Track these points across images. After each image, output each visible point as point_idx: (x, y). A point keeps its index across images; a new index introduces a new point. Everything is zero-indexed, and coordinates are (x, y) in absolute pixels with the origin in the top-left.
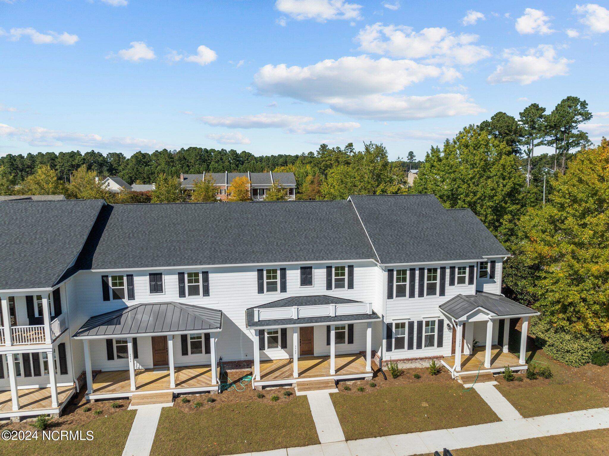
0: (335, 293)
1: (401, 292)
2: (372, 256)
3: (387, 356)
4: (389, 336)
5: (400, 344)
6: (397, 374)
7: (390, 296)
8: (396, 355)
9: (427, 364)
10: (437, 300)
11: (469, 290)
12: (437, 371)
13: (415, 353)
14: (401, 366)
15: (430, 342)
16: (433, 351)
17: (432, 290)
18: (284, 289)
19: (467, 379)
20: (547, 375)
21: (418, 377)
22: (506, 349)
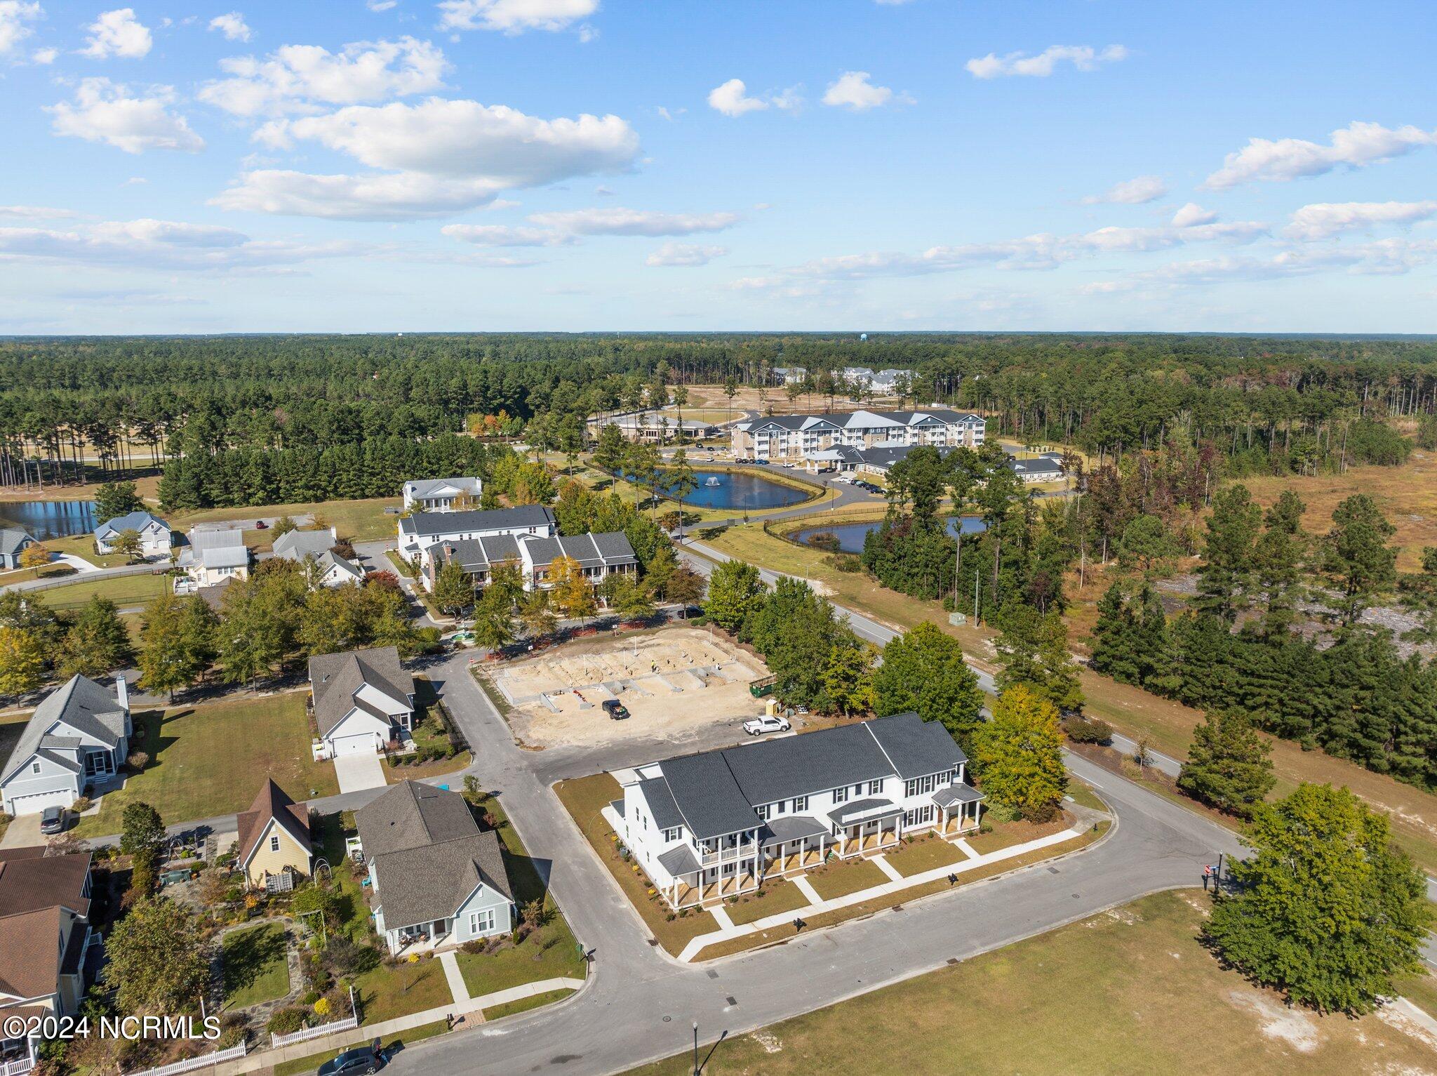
0: (874, 796)
1: (912, 793)
2: (892, 772)
3: (904, 830)
4: (905, 819)
5: (911, 823)
6: (911, 840)
7: (906, 796)
8: (910, 828)
9: (927, 831)
10: (931, 794)
11: (947, 785)
12: (932, 835)
13: (919, 826)
14: (913, 835)
15: (926, 819)
16: (925, 824)
17: (928, 789)
18: (846, 799)
19: (949, 838)
20: (990, 830)
21: (923, 840)
22: (967, 816)
